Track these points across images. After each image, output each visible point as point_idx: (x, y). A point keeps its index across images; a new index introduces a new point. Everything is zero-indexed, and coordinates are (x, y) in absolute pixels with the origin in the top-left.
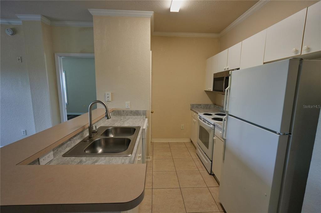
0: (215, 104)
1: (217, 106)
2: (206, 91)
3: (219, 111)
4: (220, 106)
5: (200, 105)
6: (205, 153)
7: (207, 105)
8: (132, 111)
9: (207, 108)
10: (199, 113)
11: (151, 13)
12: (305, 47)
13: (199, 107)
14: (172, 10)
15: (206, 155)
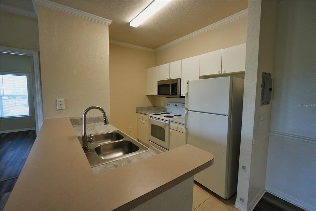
0: (155, 106)
1: (157, 108)
2: (147, 96)
3: (161, 111)
4: (160, 107)
5: (144, 107)
6: (161, 146)
7: (149, 107)
8: (92, 118)
9: (149, 110)
10: (149, 114)
11: (110, 22)
12: (223, 70)
13: (143, 110)
14: (131, 25)
15: (163, 147)
